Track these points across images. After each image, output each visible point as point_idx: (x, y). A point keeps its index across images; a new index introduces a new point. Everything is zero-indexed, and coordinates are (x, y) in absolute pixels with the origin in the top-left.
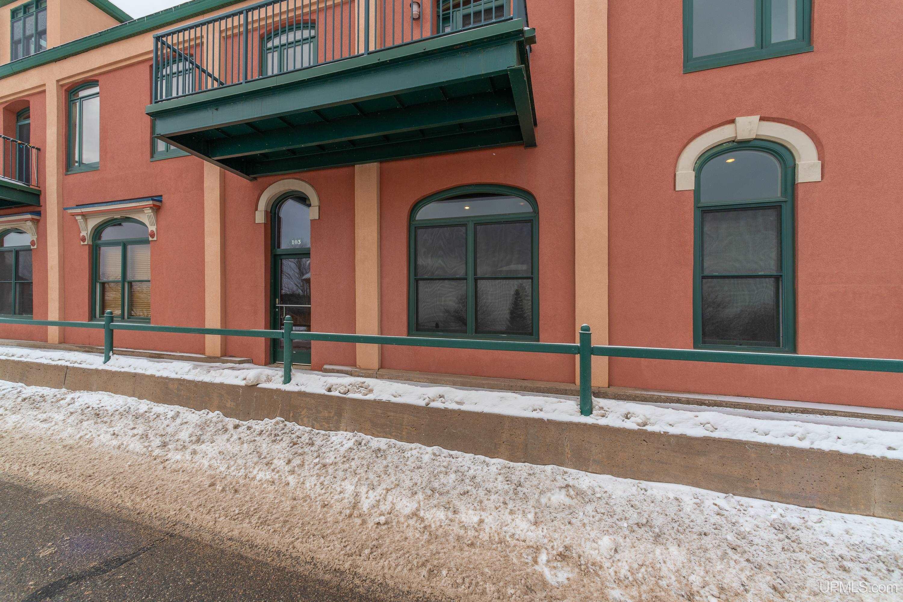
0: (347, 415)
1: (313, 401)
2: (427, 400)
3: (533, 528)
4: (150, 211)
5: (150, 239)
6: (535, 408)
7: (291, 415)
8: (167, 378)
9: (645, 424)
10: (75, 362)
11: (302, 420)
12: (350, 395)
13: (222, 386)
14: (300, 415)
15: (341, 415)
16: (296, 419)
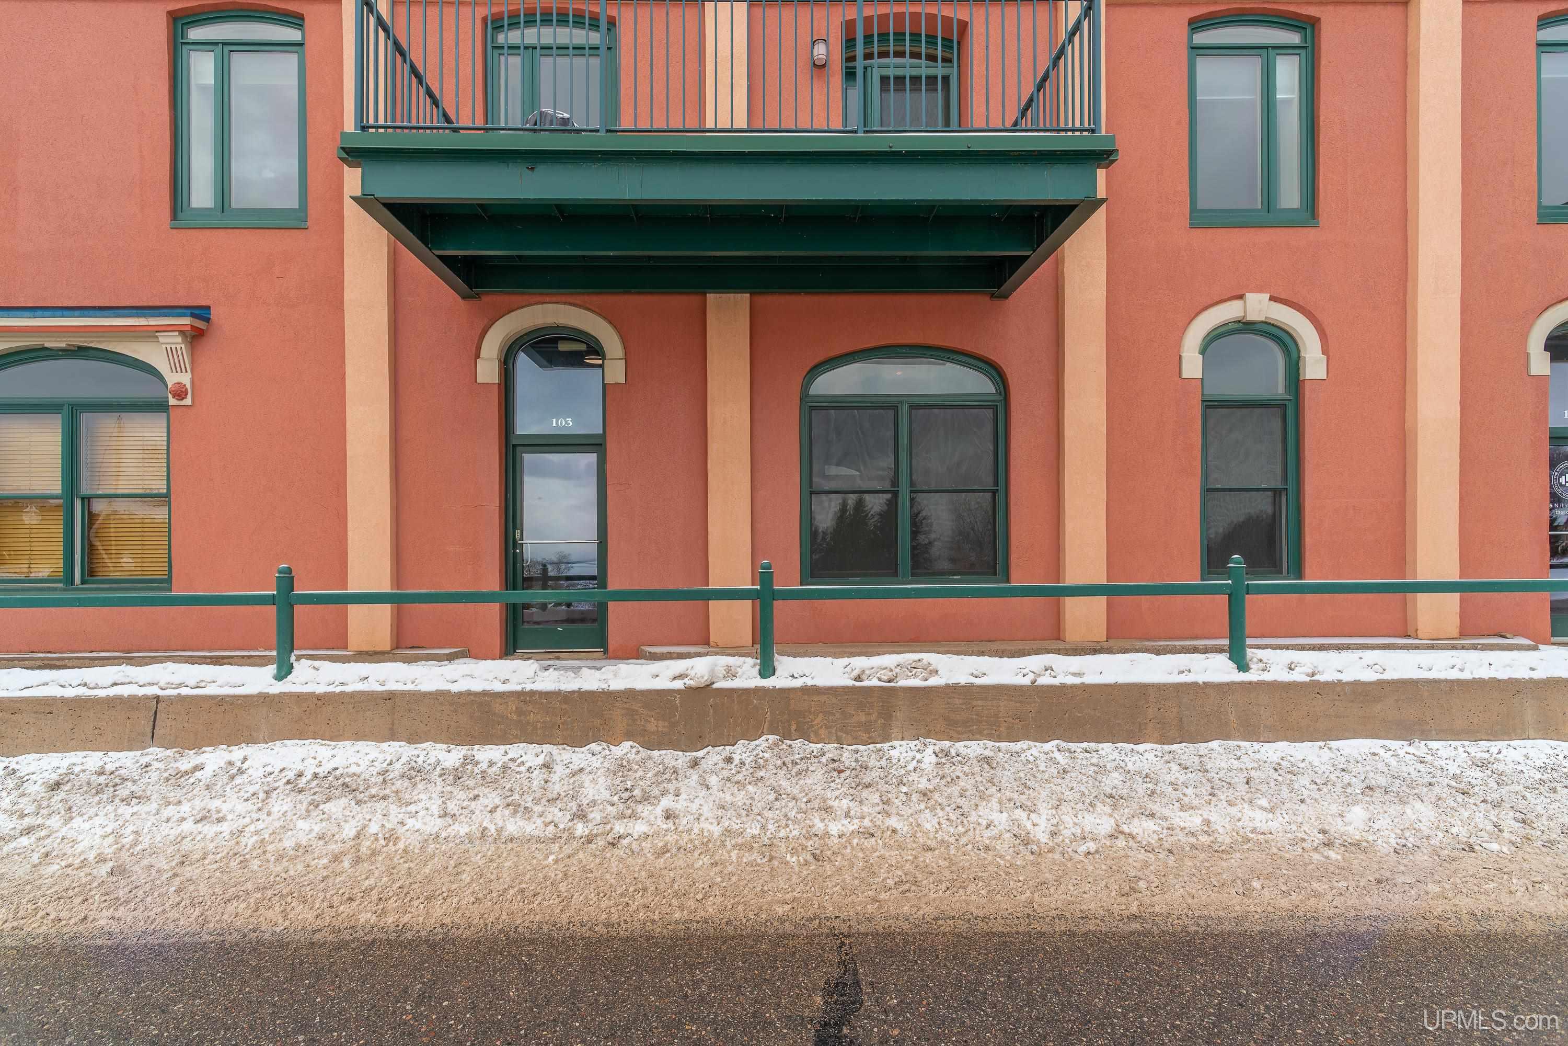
0: (900, 715)
1: (834, 700)
2: (1031, 677)
3: (1271, 816)
4: (179, 339)
5: (172, 401)
6: (1182, 669)
7: (794, 727)
8: (485, 693)
9: (1313, 675)
10: (180, 686)
11: (816, 734)
12: (902, 683)
13: (631, 694)
14: (812, 726)
15: (891, 716)
16: (805, 734)
